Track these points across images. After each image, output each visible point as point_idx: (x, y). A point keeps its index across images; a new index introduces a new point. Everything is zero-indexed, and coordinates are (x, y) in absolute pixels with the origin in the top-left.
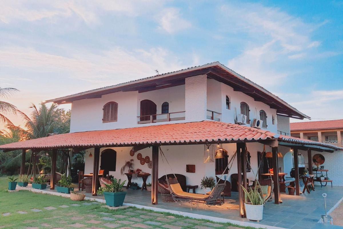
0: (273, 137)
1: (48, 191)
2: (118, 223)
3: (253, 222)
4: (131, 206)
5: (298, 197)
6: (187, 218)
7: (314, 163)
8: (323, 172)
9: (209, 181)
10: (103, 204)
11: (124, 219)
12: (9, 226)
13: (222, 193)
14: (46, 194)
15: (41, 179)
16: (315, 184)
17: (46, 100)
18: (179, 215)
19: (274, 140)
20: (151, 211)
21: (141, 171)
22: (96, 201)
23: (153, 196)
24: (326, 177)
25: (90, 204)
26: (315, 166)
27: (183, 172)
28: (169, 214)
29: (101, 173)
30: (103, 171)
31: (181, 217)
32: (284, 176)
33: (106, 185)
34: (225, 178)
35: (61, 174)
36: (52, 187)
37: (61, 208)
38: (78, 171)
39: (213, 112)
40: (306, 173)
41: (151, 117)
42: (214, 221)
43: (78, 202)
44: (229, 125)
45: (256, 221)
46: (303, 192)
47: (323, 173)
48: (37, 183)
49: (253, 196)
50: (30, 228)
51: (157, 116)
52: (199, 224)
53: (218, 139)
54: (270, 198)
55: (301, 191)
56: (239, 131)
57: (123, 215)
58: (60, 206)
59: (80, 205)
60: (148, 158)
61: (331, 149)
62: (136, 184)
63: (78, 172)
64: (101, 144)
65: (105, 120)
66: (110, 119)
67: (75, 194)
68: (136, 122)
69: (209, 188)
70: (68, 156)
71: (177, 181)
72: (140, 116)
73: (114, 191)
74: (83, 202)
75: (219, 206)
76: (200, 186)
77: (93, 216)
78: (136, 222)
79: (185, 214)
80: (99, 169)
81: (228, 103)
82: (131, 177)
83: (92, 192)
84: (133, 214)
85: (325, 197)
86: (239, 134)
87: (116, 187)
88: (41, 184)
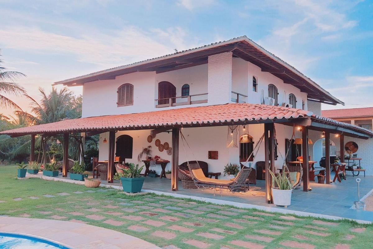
0: (305, 115)
1: (60, 179)
2: (136, 208)
3: (280, 207)
4: (149, 192)
5: (328, 185)
6: (209, 204)
7: (346, 151)
8: (356, 160)
9: (233, 167)
10: (120, 191)
11: (144, 204)
12: (21, 210)
13: (247, 180)
14: (59, 181)
15: (52, 166)
16: (346, 174)
17: (55, 82)
18: (201, 201)
19: (307, 118)
20: (171, 197)
21: (159, 158)
22: (112, 188)
23: (173, 182)
24: (358, 166)
25: (106, 190)
26: (347, 154)
27: (205, 159)
28: (190, 200)
29: (117, 159)
30: (118, 158)
31: (204, 202)
32: (313, 164)
33: (123, 170)
34: (250, 165)
35: (74, 161)
36: (64, 174)
37: (75, 193)
38: (92, 158)
39: (238, 94)
40: (338, 161)
41: (170, 100)
42: (239, 207)
43: (93, 189)
44: (257, 106)
45: (283, 206)
46: (334, 181)
47: (356, 162)
48: (48, 170)
49: (281, 180)
50: (43, 212)
51: (176, 99)
52: (222, 210)
53: (245, 119)
54: (298, 185)
55: (331, 180)
56: (268, 111)
57: (141, 201)
58: (74, 192)
59: (96, 192)
60: (166, 144)
61: (366, 136)
62: (155, 172)
63: (92, 160)
64: (117, 127)
65: (120, 103)
66: (125, 103)
67: (90, 180)
68: (154, 106)
69: (233, 175)
70: (81, 142)
71: (199, 166)
72: (158, 99)
73: (131, 177)
74: (98, 188)
75: (244, 193)
76: (223, 173)
77: (109, 202)
78: (156, 207)
79: (207, 200)
80: (115, 156)
81: (255, 85)
82: (149, 164)
83: (108, 180)
84: (152, 200)
85: (359, 182)
86: (269, 113)
87: (134, 172)
88: (52, 172)
